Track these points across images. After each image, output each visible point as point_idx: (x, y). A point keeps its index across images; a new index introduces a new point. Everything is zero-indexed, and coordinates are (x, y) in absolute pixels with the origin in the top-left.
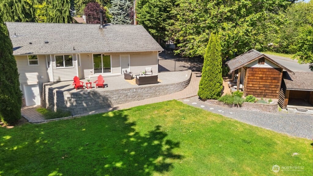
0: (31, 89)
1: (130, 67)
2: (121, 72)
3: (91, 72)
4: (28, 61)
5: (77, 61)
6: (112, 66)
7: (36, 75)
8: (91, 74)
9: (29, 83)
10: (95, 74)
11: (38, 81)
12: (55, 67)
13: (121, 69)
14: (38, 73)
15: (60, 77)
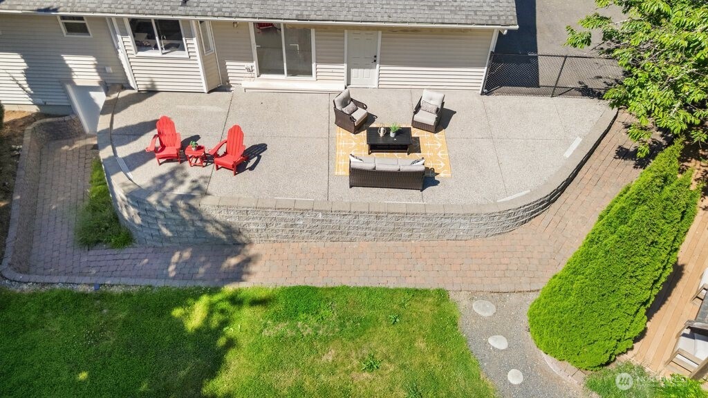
0: (89, 95)
1: (378, 65)
2: (345, 78)
3: (250, 70)
4: (59, 24)
5: (195, 39)
6: (316, 59)
7: (92, 63)
8: (250, 75)
9: (80, 80)
10: (263, 76)
11: (98, 78)
12: (133, 52)
13: (345, 71)
14: (93, 59)
15: (154, 80)
